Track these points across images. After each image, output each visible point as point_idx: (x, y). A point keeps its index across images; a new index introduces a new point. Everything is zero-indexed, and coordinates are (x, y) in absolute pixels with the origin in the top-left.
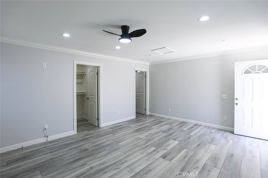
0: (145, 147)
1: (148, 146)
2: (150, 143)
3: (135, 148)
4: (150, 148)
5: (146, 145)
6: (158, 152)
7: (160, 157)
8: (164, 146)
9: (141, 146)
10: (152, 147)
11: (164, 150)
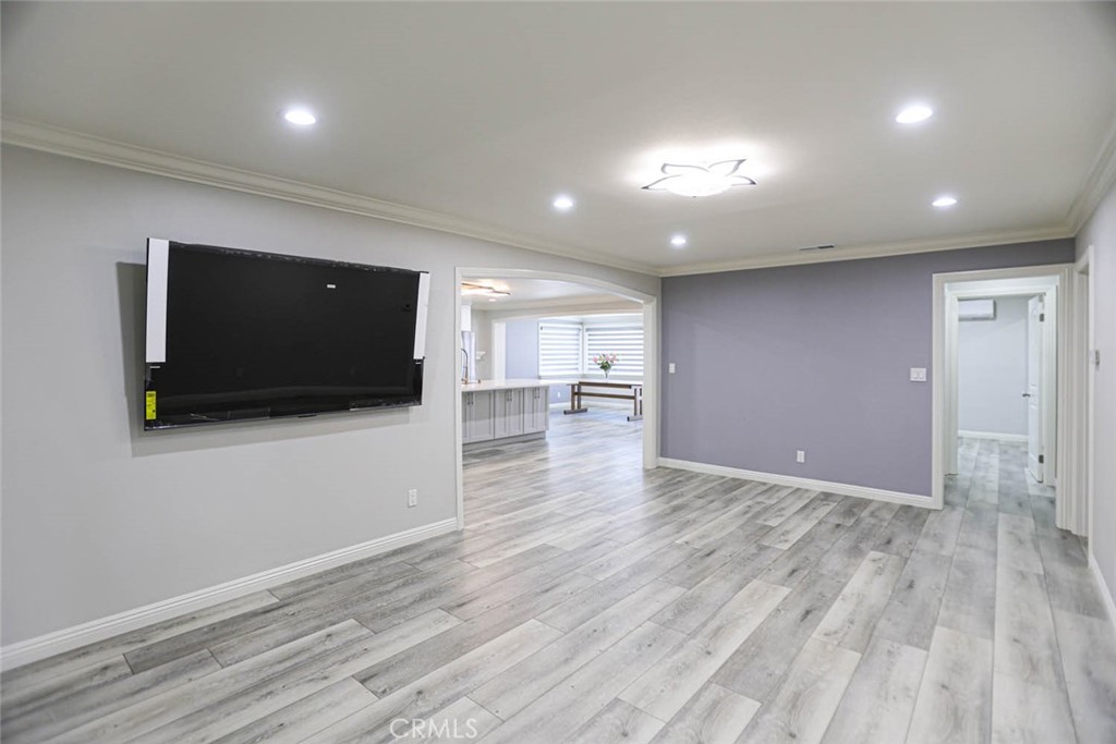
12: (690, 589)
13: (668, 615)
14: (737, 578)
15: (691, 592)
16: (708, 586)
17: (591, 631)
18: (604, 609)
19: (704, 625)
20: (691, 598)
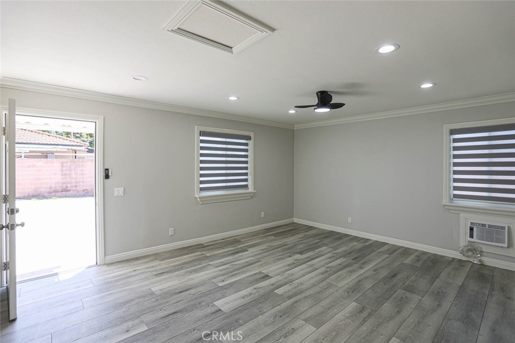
0: (296, 294)
1: (290, 297)
2: (284, 305)
3: (317, 293)
4: (285, 292)
5: (293, 300)
6: (272, 285)
7: (272, 277)
8: (257, 295)
9: (306, 297)
10: (282, 295)
11: (261, 286)
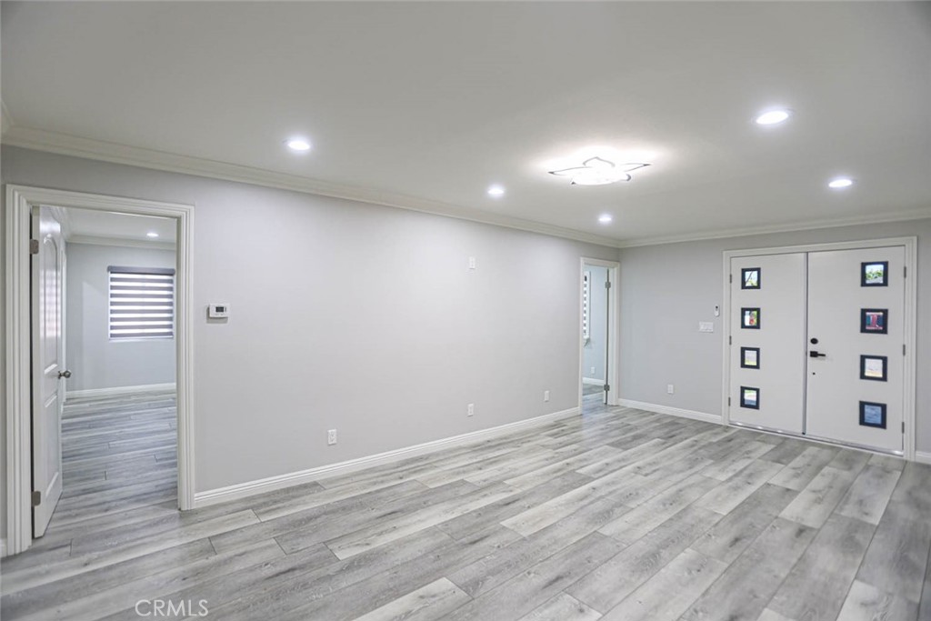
12: (595, 531)
13: (617, 511)
14: (543, 540)
15: (595, 529)
16: (578, 533)
17: (674, 505)
18: (671, 519)
19: (592, 503)
20: (596, 523)
